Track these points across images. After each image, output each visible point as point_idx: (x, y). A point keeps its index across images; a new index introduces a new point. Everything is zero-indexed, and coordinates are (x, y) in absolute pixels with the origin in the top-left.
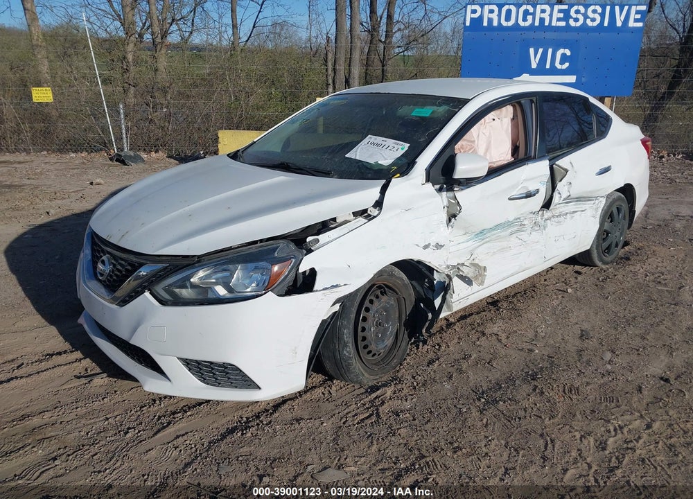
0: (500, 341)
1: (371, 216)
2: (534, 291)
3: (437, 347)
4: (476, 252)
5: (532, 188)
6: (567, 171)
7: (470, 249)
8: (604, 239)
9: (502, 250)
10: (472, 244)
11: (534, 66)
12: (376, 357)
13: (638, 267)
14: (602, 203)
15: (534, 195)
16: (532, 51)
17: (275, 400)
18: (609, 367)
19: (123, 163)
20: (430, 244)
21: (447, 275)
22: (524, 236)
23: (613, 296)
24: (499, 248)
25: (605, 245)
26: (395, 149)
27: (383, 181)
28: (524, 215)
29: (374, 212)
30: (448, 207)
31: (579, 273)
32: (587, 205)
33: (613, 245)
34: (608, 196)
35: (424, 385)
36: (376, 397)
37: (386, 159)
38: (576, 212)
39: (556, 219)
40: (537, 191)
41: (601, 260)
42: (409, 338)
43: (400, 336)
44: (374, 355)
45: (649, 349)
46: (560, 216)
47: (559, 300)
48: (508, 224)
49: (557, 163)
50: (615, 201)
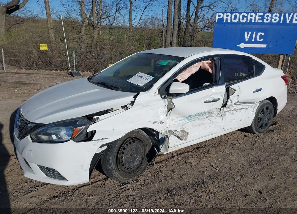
0: (191, 166)
1: (128, 108)
2: (219, 143)
3: (162, 167)
4: (185, 125)
5: (216, 98)
6: (235, 90)
7: (183, 124)
8: (258, 122)
9: (199, 125)
10: (184, 121)
11: (247, 40)
12: (129, 170)
13: (276, 135)
14: (257, 105)
15: (217, 101)
16: (246, 33)
17: (80, 185)
18: (236, 184)
19: (72, 75)
20: (157, 121)
21: (166, 135)
22: (212, 119)
23: (257, 149)
24: (198, 124)
25: (260, 124)
26: (147, 79)
27: (136, 93)
28: (213, 110)
29: (129, 106)
30: (167, 105)
31: (246, 136)
32: (249, 106)
33: (264, 124)
34: (261, 102)
35: (147, 184)
36: (123, 188)
37: (142, 83)
38: (243, 109)
39: (231, 112)
40: (219, 99)
41: (257, 131)
42: (148, 162)
43: (144, 161)
44: (128, 169)
45: (260, 176)
46: (234, 110)
47: (230, 149)
48: (205, 113)
49: (230, 87)
50: (264, 104)
